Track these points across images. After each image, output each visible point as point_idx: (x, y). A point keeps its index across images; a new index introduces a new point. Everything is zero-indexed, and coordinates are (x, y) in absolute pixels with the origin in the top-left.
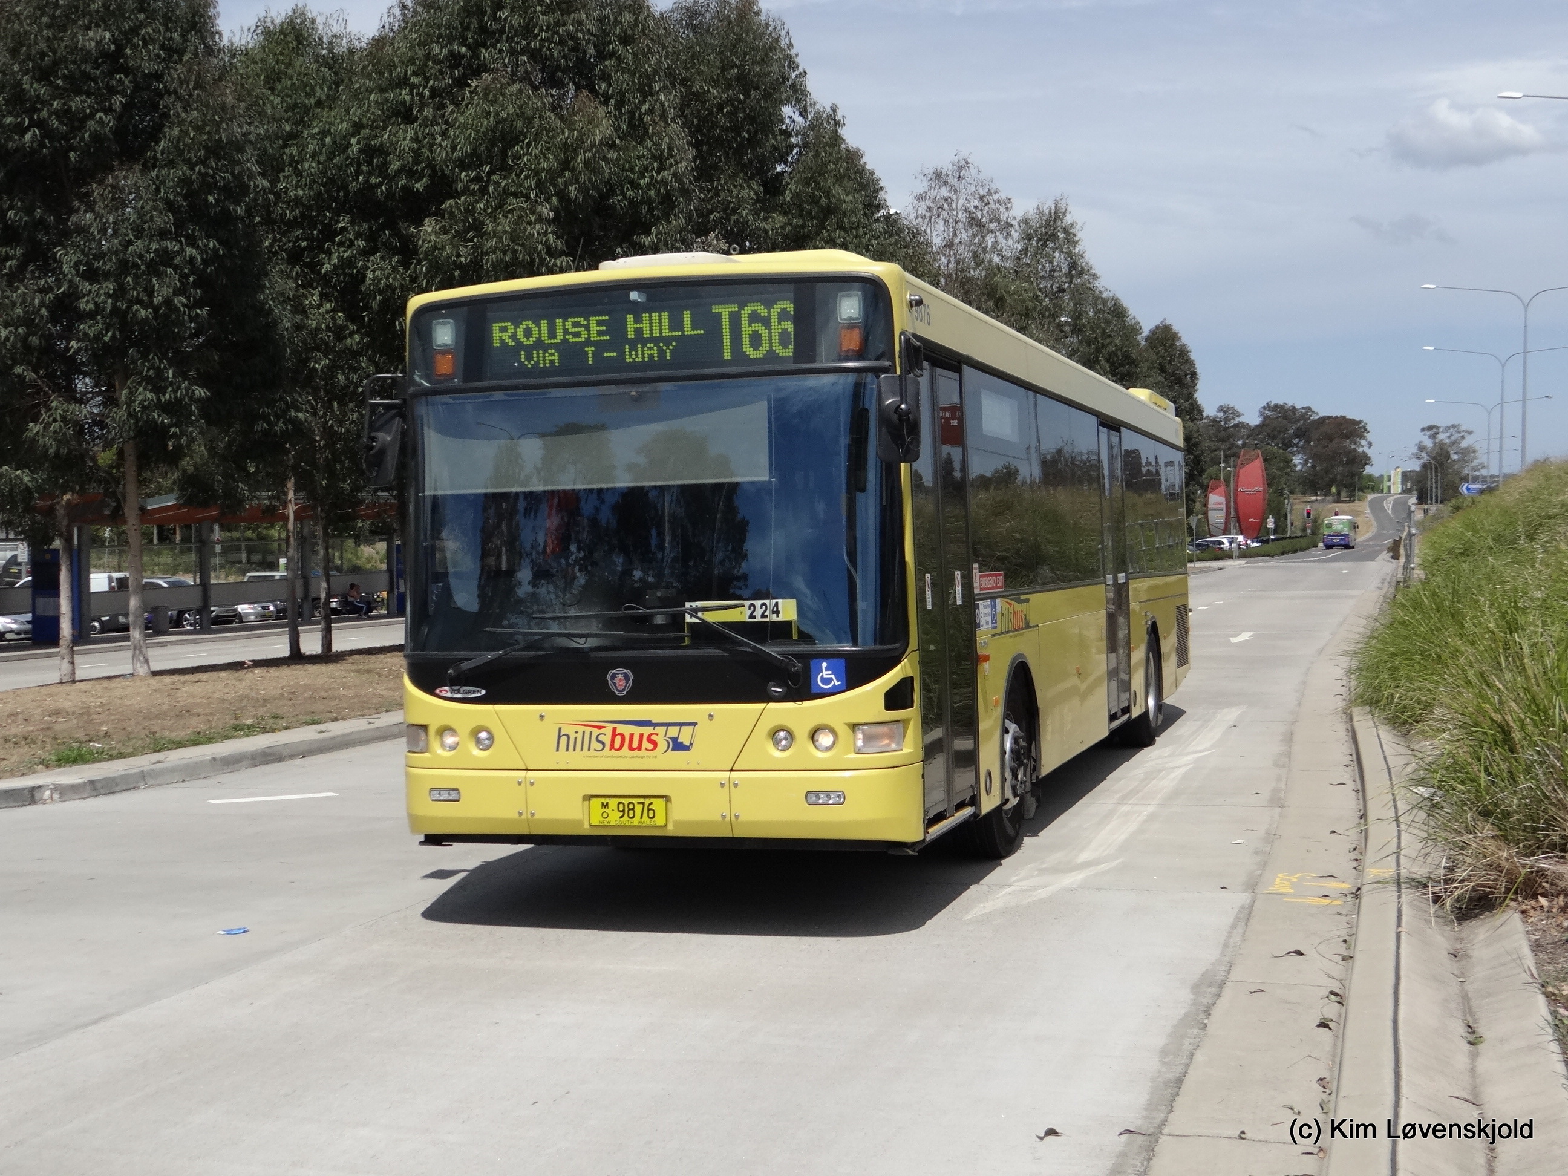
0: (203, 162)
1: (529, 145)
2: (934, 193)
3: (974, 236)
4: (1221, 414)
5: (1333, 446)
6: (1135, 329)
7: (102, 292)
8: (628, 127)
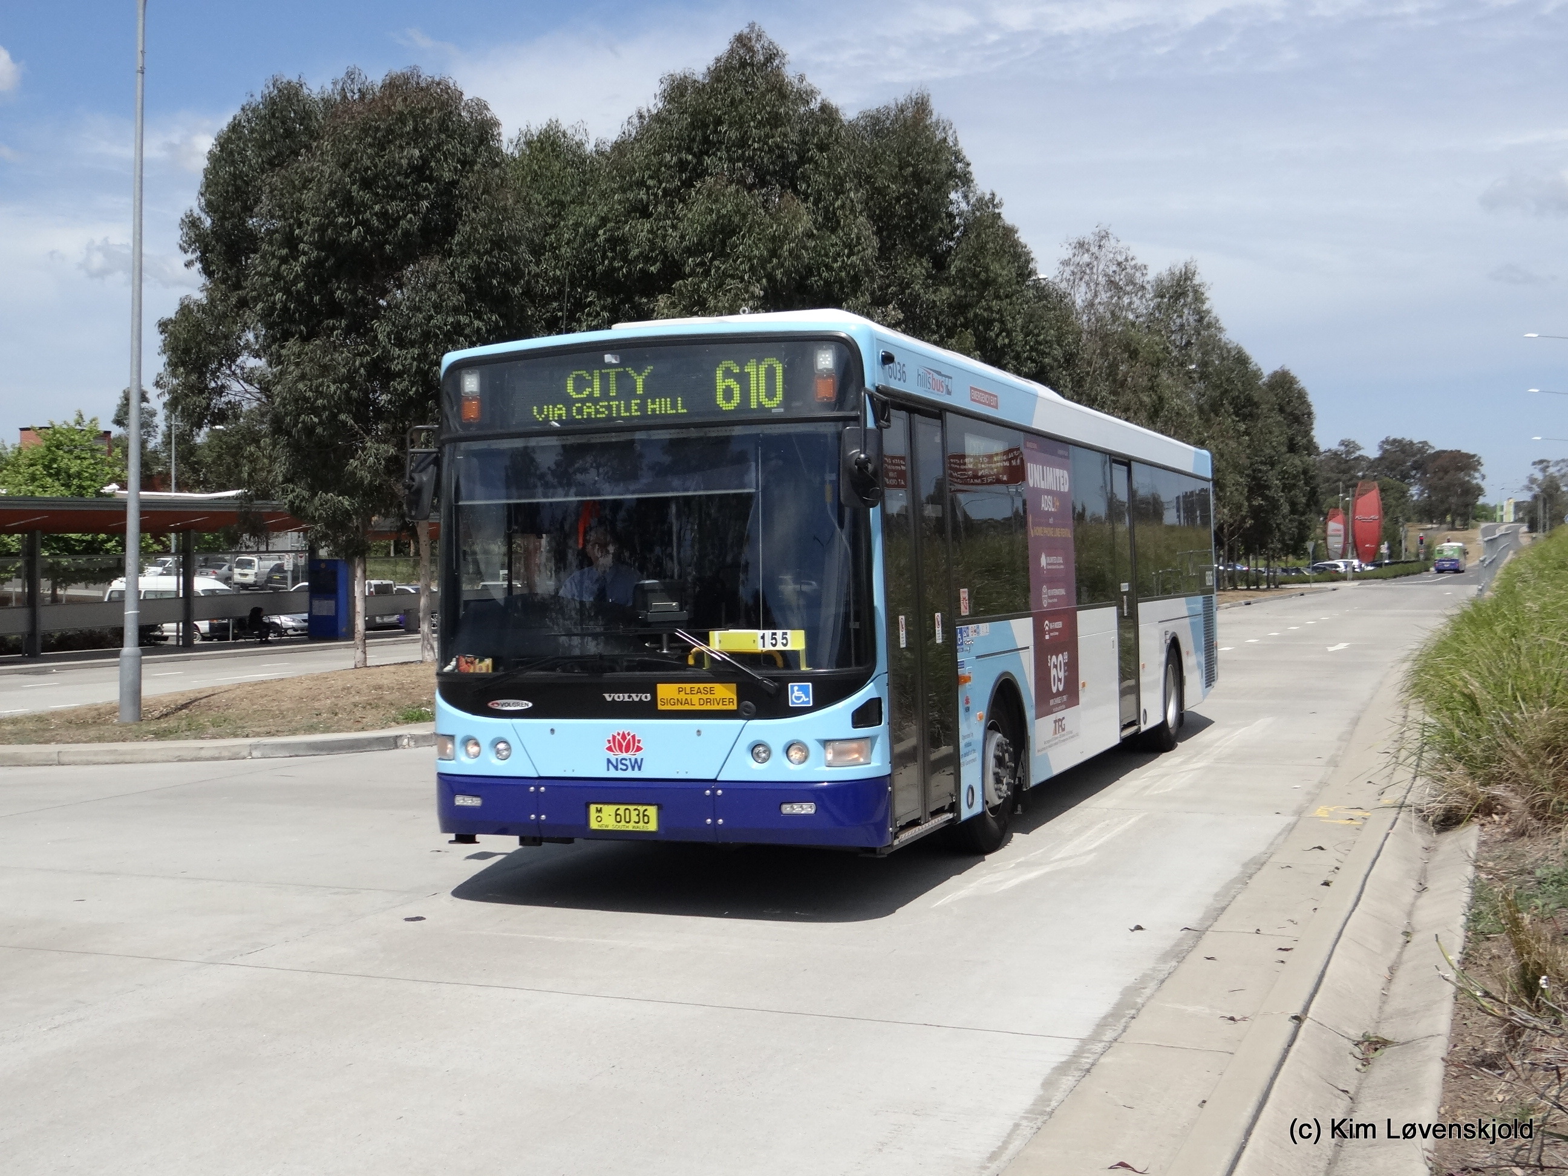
0: (488, 252)
1: (744, 236)
2: (1077, 259)
3: (1112, 297)
4: (1342, 448)
5: (1447, 478)
6: (1257, 375)
7: (409, 356)
8: (823, 220)
